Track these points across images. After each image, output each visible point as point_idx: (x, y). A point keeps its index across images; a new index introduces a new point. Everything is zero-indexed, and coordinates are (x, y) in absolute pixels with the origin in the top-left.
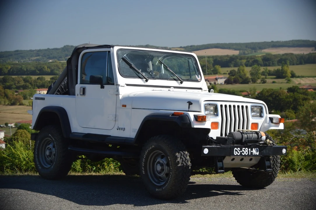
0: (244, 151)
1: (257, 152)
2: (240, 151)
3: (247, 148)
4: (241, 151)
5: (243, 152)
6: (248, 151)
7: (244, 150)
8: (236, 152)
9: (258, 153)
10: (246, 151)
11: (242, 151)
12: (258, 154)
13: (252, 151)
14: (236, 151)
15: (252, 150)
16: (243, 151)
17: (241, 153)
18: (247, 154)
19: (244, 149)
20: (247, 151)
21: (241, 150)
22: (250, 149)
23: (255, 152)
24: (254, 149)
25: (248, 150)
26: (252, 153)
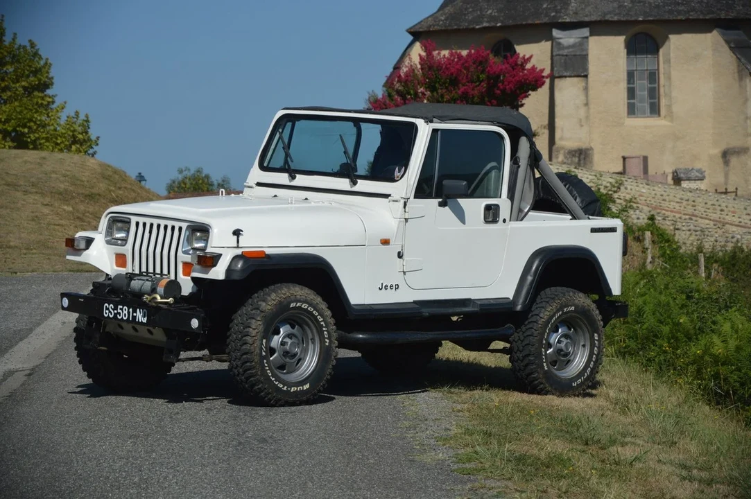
0: (121, 311)
1: (144, 317)
2: (113, 310)
3: (125, 307)
4: (116, 312)
5: (119, 314)
6: (129, 313)
7: (120, 309)
8: (107, 311)
9: (146, 319)
10: (124, 313)
11: (117, 310)
12: (145, 321)
13: (135, 314)
14: (107, 309)
15: (135, 311)
16: (119, 311)
17: (115, 314)
18: (125, 318)
19: (121, 307)
20: (126, 312)
21: (116, 308)
22: (131, 310)
23: (140, 316)
24: (138, 310)
25: (128, 310)
26: (134, 318)
